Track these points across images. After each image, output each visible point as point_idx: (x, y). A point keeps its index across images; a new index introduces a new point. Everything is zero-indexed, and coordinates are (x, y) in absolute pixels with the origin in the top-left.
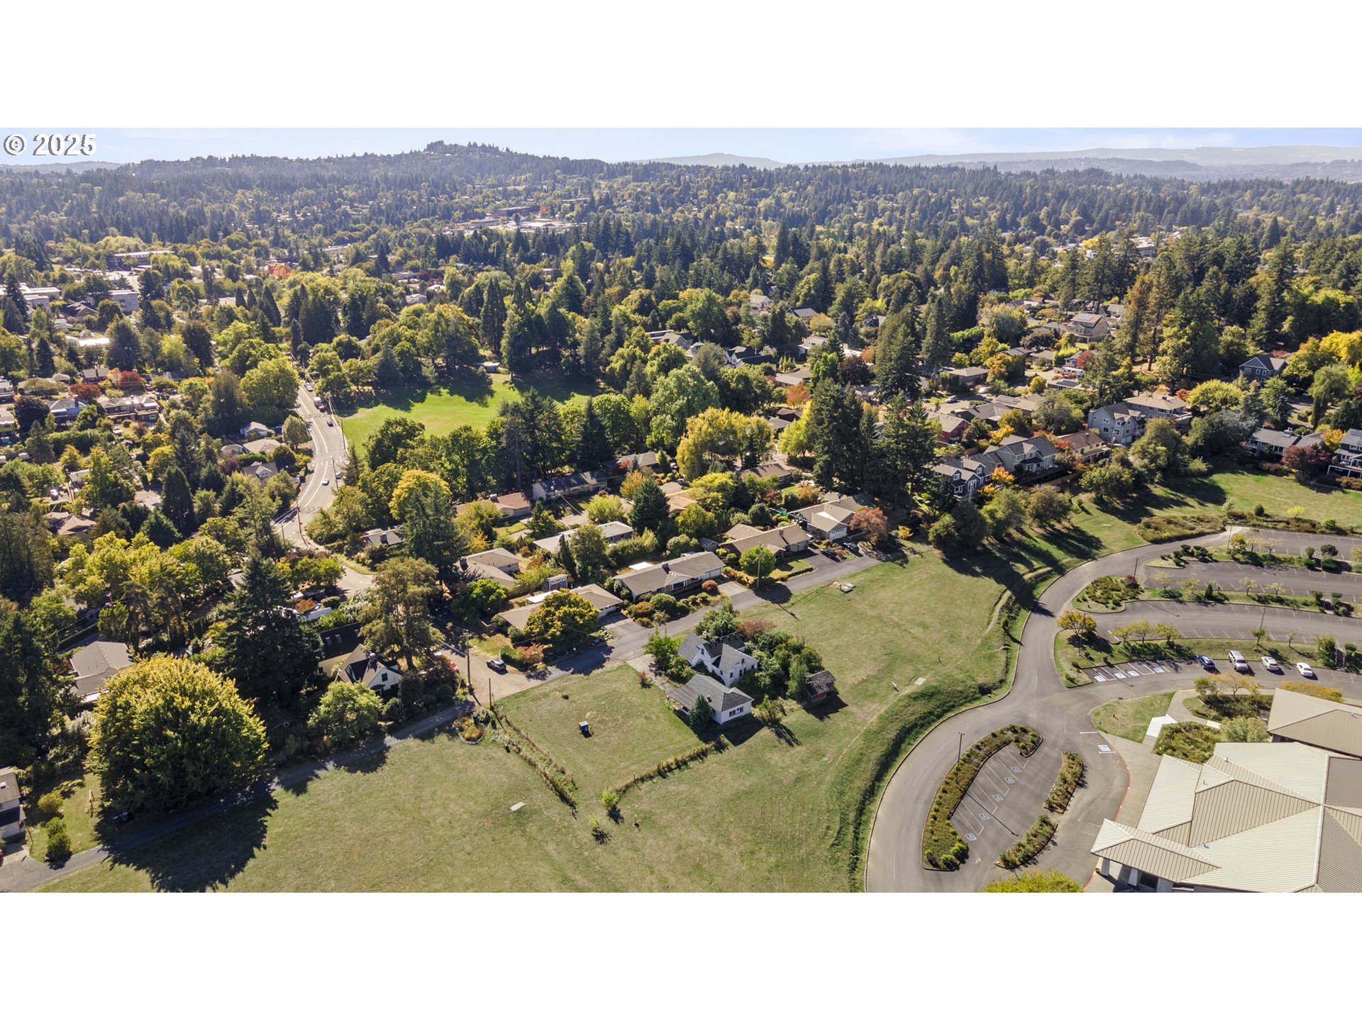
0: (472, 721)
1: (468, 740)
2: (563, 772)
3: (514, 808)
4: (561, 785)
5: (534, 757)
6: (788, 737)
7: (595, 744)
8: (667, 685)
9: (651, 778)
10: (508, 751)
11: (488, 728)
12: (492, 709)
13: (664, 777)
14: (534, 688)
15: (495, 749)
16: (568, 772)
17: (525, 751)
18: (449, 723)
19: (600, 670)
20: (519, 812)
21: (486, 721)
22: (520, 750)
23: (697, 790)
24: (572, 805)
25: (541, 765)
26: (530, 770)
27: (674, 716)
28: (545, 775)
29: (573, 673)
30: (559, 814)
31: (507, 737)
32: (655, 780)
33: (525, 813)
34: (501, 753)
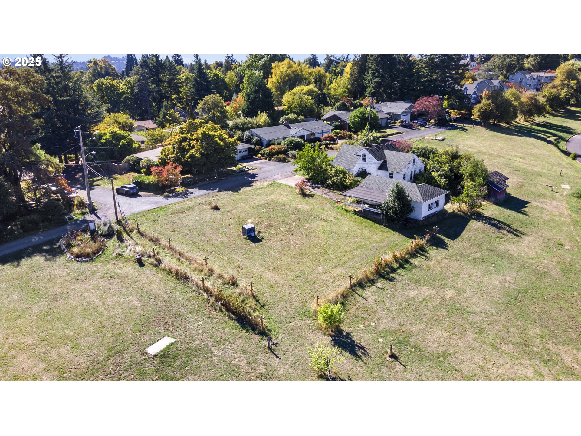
0: (88, 236)
1: (78, 256)
2: (234, 283)
3: (153, 350)
4: (235, 303)
5: (183, 269)
6: (507, 228)
7: (270, 249)
8: (330, 194)
9: (372, 282)
10: (141, 264)
11: (112, 243)
12: (119, 222)
13: (391, 280)
14: (174, 204)
15: (121, 264)
16: (243, 283)
17: (169, 262)
18: (51, 242)
19: (249, 188)
20: (164, 355)
21: (109, 235)
22: (159, 262)
23: (450, 294)
24: (263, 333)
25: (196, 277)
26: (179, 285)
27: (355, 216)
28: (206, 290)
29: (218, 191)
30: (244, 352)
31: (139, 249)
32: (379, 285)
33: (176, 357)
34: (131, 269)
